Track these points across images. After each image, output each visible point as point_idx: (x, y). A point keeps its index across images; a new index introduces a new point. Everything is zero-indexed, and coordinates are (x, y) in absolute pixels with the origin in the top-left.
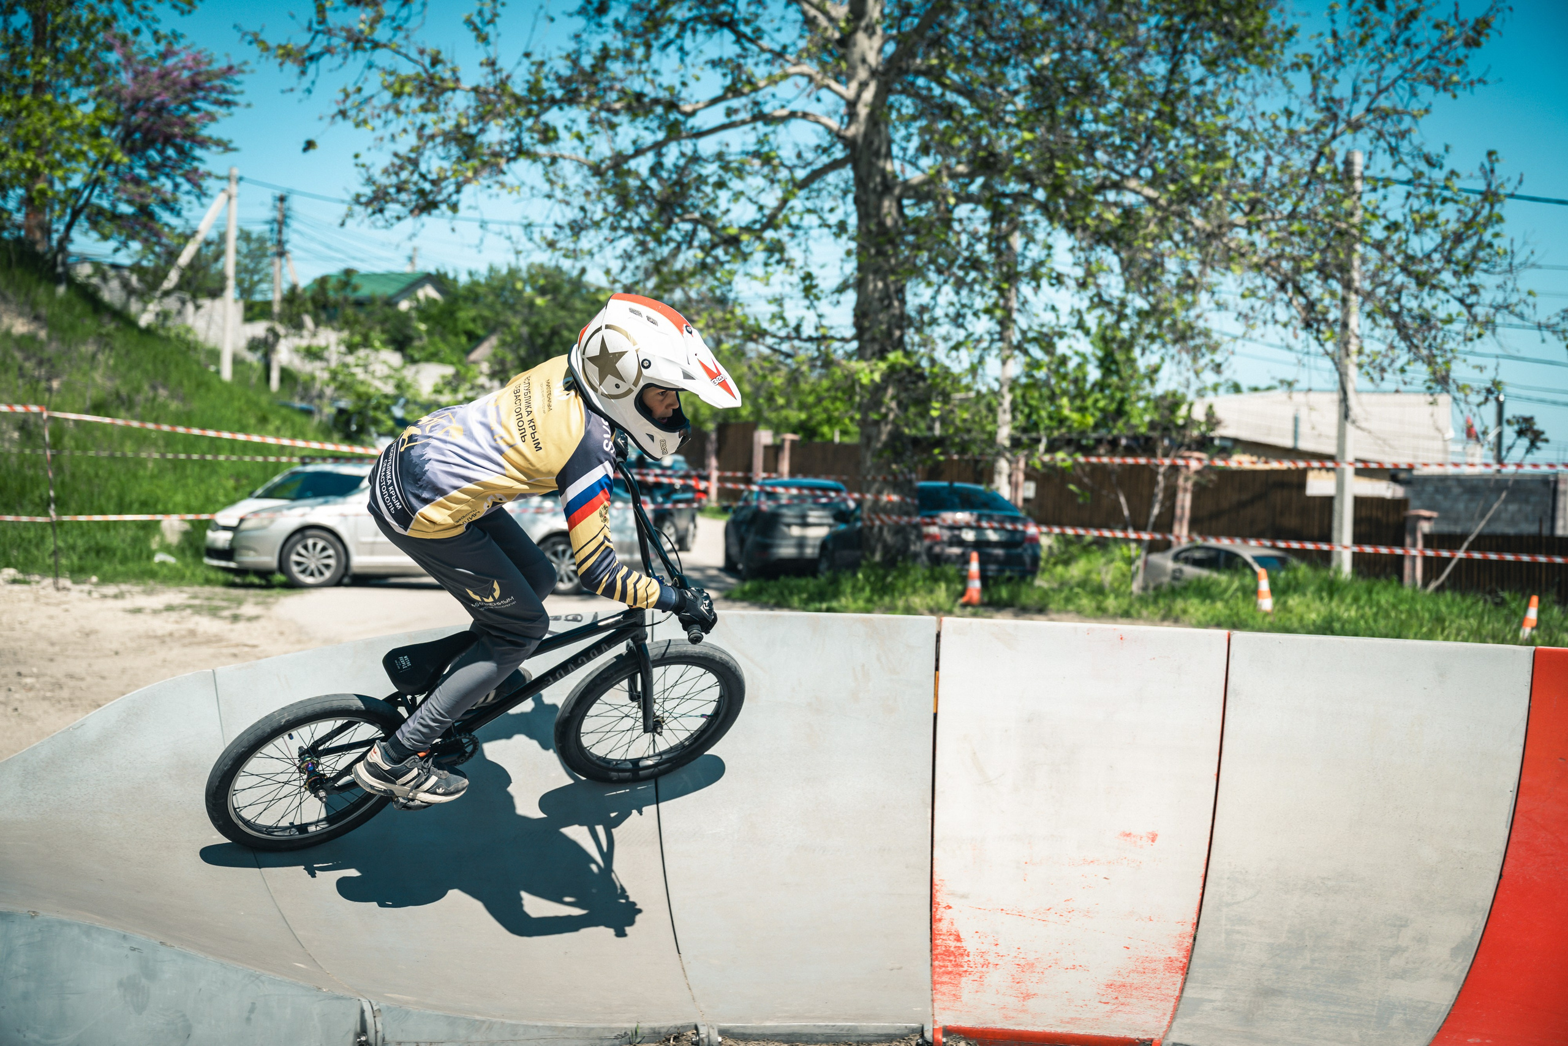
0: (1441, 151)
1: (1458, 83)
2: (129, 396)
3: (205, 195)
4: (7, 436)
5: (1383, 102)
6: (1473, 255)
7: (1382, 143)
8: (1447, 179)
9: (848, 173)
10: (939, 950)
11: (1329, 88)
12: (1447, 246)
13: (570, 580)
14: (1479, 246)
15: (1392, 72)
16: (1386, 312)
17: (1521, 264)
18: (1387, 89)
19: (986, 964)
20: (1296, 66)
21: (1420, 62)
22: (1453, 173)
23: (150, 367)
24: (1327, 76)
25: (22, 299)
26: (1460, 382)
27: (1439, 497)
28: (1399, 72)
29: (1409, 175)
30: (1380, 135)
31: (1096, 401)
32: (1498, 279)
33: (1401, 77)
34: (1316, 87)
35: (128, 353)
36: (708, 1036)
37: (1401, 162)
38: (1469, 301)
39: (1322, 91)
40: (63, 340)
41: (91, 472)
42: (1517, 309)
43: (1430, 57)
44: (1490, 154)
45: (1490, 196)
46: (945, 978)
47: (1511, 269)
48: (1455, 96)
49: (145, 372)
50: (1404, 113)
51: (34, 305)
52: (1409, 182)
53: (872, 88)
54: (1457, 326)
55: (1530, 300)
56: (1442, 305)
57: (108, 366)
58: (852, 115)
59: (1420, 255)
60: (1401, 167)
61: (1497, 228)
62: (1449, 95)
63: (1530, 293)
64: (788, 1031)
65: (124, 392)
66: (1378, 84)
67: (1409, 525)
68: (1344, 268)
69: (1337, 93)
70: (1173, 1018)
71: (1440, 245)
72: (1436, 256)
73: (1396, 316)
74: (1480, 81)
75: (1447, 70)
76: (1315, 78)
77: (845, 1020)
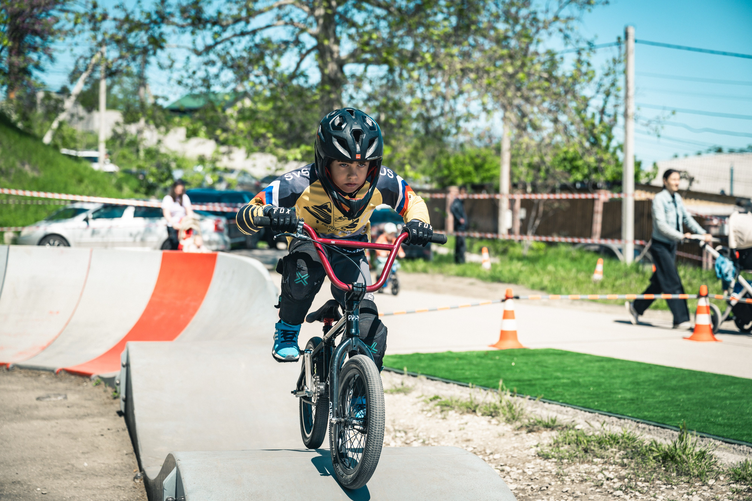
49: (17, 157)
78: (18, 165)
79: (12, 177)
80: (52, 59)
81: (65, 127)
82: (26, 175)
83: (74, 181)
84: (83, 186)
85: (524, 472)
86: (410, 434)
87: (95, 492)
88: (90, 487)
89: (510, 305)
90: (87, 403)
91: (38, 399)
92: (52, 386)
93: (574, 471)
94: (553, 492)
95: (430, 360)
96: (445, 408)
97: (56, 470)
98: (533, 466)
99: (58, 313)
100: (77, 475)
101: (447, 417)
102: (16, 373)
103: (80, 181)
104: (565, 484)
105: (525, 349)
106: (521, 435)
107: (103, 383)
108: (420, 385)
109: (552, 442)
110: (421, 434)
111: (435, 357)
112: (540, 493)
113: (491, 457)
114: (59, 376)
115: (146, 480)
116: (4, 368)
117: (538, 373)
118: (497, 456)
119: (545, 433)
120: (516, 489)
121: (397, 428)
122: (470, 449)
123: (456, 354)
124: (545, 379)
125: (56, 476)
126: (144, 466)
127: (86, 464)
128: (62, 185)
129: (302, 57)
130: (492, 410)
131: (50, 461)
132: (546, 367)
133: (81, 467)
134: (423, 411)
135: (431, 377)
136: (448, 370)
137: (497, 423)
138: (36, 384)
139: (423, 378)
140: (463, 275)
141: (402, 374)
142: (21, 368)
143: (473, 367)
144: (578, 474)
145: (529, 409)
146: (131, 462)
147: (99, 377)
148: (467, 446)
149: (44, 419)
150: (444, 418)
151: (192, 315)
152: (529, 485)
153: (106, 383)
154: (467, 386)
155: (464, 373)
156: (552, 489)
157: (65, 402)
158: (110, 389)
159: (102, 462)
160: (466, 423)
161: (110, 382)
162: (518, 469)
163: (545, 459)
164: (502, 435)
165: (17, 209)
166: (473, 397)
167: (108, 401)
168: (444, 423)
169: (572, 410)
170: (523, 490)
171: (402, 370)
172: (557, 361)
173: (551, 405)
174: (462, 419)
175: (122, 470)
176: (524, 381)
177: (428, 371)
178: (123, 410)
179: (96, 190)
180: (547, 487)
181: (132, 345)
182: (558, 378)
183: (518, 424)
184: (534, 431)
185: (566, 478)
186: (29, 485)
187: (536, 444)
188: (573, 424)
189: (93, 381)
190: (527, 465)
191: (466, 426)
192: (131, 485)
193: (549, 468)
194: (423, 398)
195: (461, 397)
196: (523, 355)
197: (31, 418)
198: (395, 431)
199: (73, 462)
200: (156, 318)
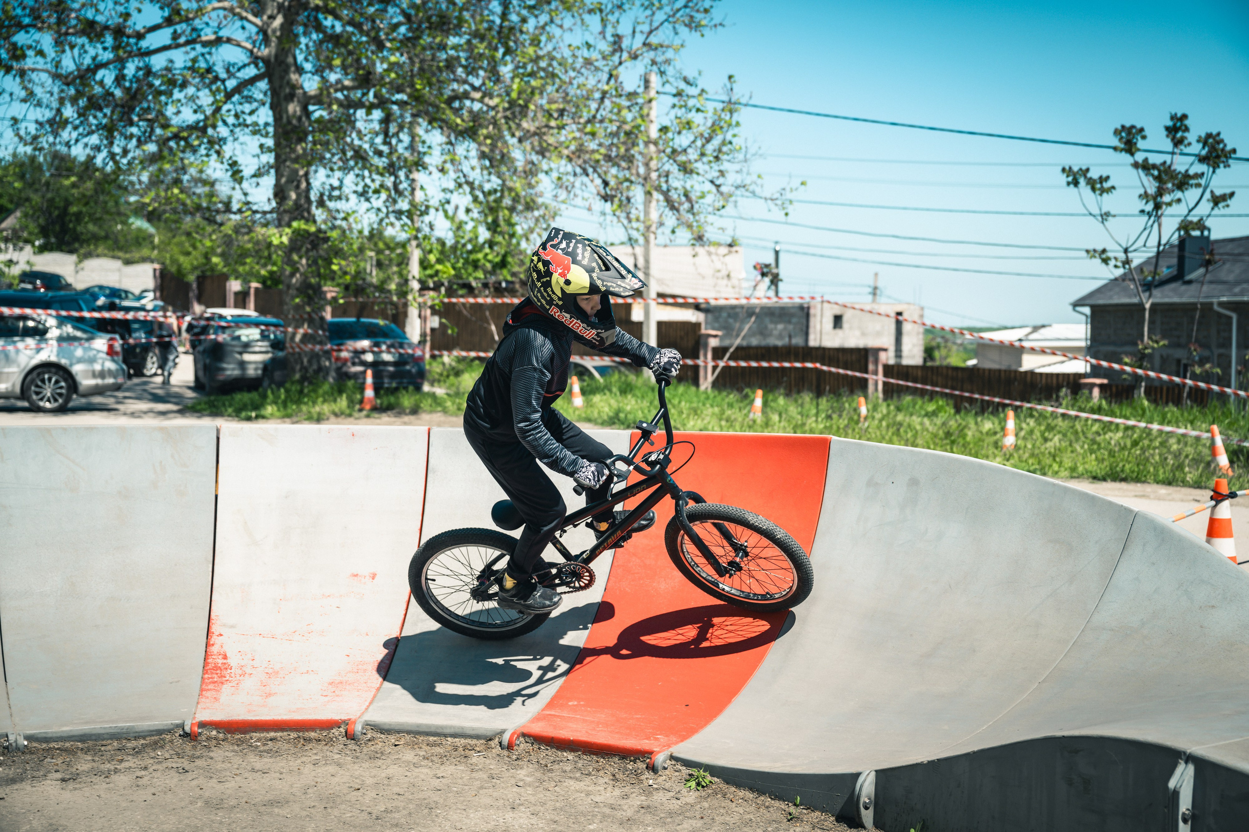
0: (696, 74)
1: (706, 26)
5: (654, 40)
6: (720, 151)
7: (655, 68)
8: (700, 95)
9: (263, 85)
10: (210, 666)
11: (614, 27)
12: (699, 143)
13: (56, 400)
14: (723, 143)
15: (660, 16)
16: (658, 188)
17: (754, 155)
18: (657, 28)
19: (243, 674)
20: (591, 11)
21: (678, 10)
22: (703, 91)
24: (612, 18)
26: (712, 240)
27: (731, 321)
28: (665, 17)
29: (674, 91)
30: (654, 62)
31: (486, 255)
32: (737, 167)
33: (666, 20)
34: (605, 26)
36: (16, 741)
37: (668, 82)
38: (718, 182)
39: (609, 31)
42: (751, 188)
43: (686, 6)
44: (730, 77)
45: (731, 107)
46: (211, 687)
47: (746, 161)
48: (703, 36)
50: (668, 47)
52: (675, 96)
53: (278, 21)
54: (709, 199)
55: (759, 181)
56: (697, 185)
58: (266, 40)
59: (679, 149)
60: (667, 85)
61: (735, 130)
62: (698, 34)
63: (759, 176)
64: (81, 733)
66: (651, 24)
67: (702, 341)
68: (630, 159)
69: (620, 31)
70: (371, 703)
71: (693, 142)
72: (690, 150)
73: (666, 194)
74: (721, 24)
75: (698, 16)
76: (603, 21)
77: (126, 722)
102: (387, 746)
107: (717, 781)
114: (519, 751)
116: (336, 731)
142: (385, 730)
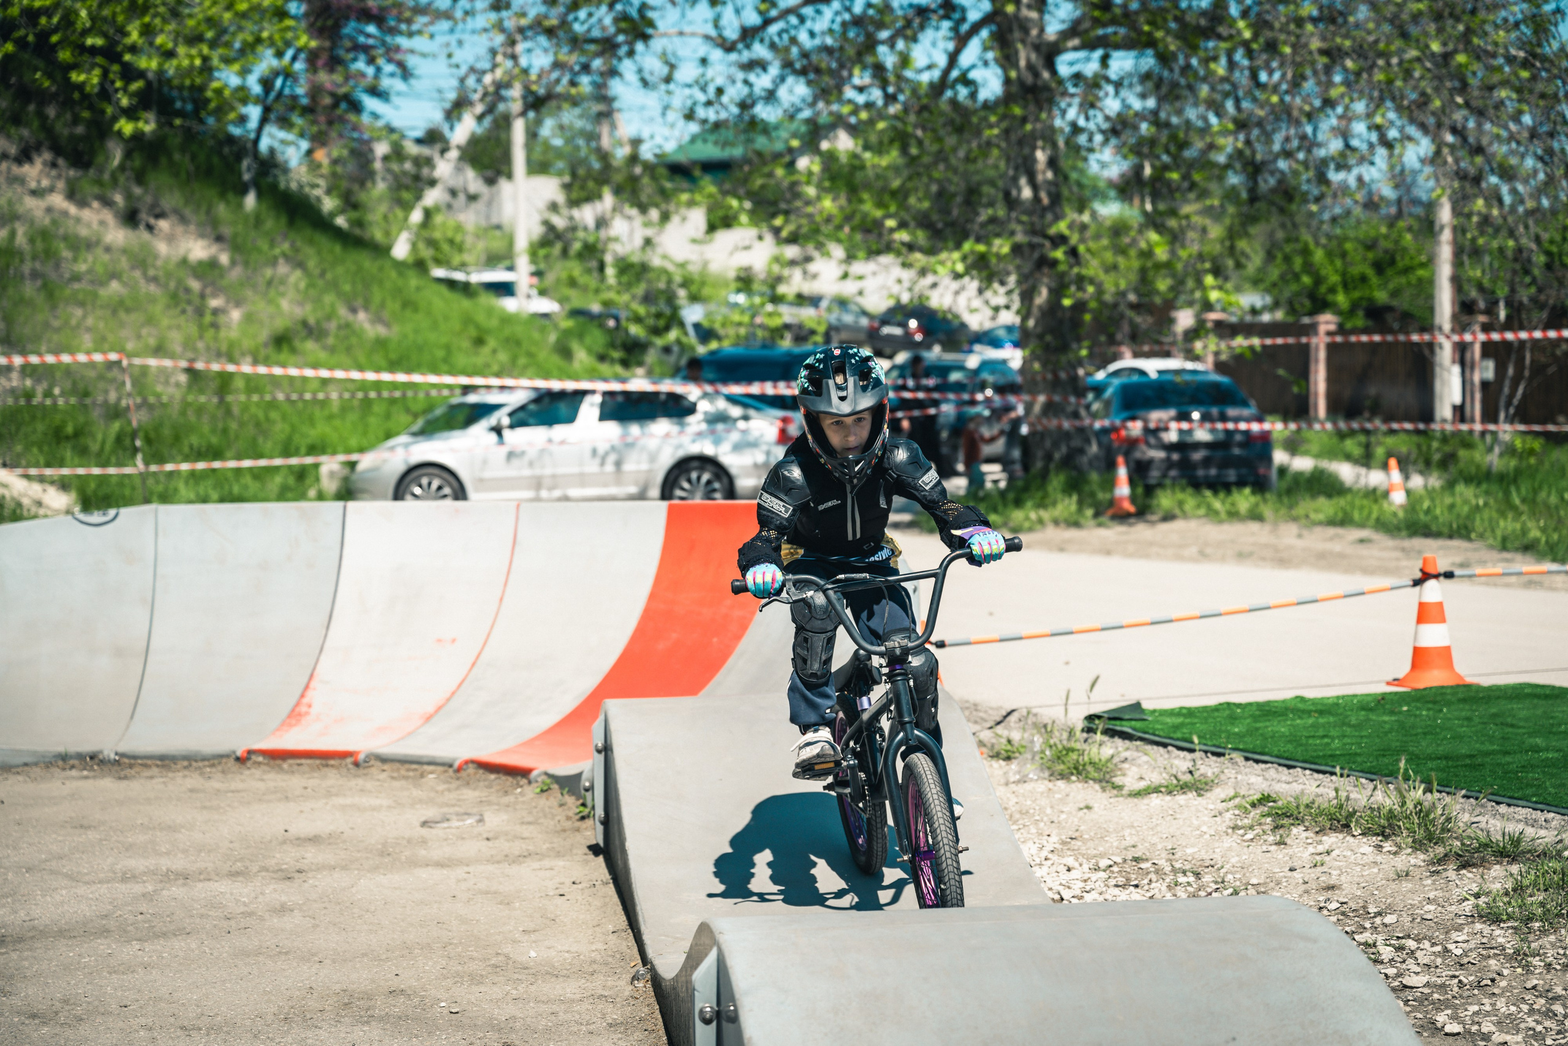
2: (318, 322)
3: (411, 75)
4: (173, 380)
10: (294, 713)
19: (317, 719)
23: (347, 288)
25: (203, 217)
35: (322, 274)
36: (109, 756)
40: (246, 264)
41: (261, 415)
46: (285, 728)
49: (340, 294)
51: (214, 223)
57: (298, 291)
64: (160, 753)
65: (312, 321)
70: (393, 742)
78: (343, 311)
79: (331, 341)
80: (406, 73)
81: (438, 219)
82: (358, 334)
83: (466, 344)
84: (486, 350)
85: (1446, 950)
86: (1207, 878)
87: (555, 1008)
88: (544, 998)
89: (1433, 591)
90: (526, 831)
91: (424, 824)
92: (452, 796)
93: (1553, 945)
94: (1504, 990)
95: (1255, 719)
96: (1286, 821)
97: (472, 966)
98: (1465, 937)
99: (454, 641)
100: (516, 976)
101: (1288, 841)
102: (374, 770)
103: (479, 342)
104: (1532, 973)
105: (1468, 687)
106: (1444, 875)
107: (555, 787)
108: (1230, 772)
109: (1509, 885)
110: (1230, 877)
111: (1266, 711)
112: (1476, 992)
113: (1378, 920)
114: (463, 774)
115: (656, 981)
116: (349, 760)
117: (1491, 739)
118: (1390, 919)
119: (1497, 867)
120: (1427, 985)
121: (1178, 865)
122: (1333, 906)
123: (1314, 702)
124: (1507, 753)
125: (476, 979)
126: (651, 953)
127: (533, 954)
128: (440, 354)
129: (962, 41)
130: (1383, 822)
131: (460, 949)
132: (1512, 726)
133: (523, 959)
134: (1235, 828)
135: (1255, 756)
136: (1293, 739)
137: (1394, 849)
138: (416, 793)
139: (1238, 757)
140: (1343, 521)
141: (1192, 751)
142: (384, 760)
143: (1348, 730)
144: (1561, 952)
145: (1466, 817)
146: (623, 947)
147: (546, 774)
148: (1328, 900)
149: (440, 865)
150: (1281, 843)
151: (738, 637)
152: (1454, 977)
153: (562, 788)
154: (1333, 774)
155: (1328, 744)
156: (1504, 984)
157: (480, 828)
158: (570, 800)
159: (566, 948)
160: (1328, 853)
161: (570, 784)
162: (1433, 945)
163: (1494, 922)
164: (1403, 875)
165: (345, 409)
166: (1343, 795)
167: (568, 824)
168: (1279, 854)
169: (1559, 817)
170: (1443, 987)
171: (1192, 742)
172: (1539, 712)
173: (1512, 809)
174: (1320, 842)
175: (607, 964)
176: (1458, 758)
177: (1250, 742)
178: (602, 844)
179: (514, 360)
180: (1493, 980)
181: (614, 707)
182: (1536, 749)
183: (1440, 850)
184: (1474, 865)
185: (1536, 961)
186: (423, 997)
187: (1476, 890)
188: (1559, 846)
189: (534, 785)
190: (1455, 936)
191: (1327, 859)
192: (627, 993)
193: (1501, 940)
194: (1237, 801)
195: (1318, 796)
196: (1464, 700)
197: (414, 863)
198: (1174, 870)
199: (508, 949)
200: (661, 646)
